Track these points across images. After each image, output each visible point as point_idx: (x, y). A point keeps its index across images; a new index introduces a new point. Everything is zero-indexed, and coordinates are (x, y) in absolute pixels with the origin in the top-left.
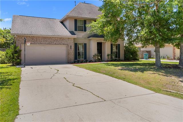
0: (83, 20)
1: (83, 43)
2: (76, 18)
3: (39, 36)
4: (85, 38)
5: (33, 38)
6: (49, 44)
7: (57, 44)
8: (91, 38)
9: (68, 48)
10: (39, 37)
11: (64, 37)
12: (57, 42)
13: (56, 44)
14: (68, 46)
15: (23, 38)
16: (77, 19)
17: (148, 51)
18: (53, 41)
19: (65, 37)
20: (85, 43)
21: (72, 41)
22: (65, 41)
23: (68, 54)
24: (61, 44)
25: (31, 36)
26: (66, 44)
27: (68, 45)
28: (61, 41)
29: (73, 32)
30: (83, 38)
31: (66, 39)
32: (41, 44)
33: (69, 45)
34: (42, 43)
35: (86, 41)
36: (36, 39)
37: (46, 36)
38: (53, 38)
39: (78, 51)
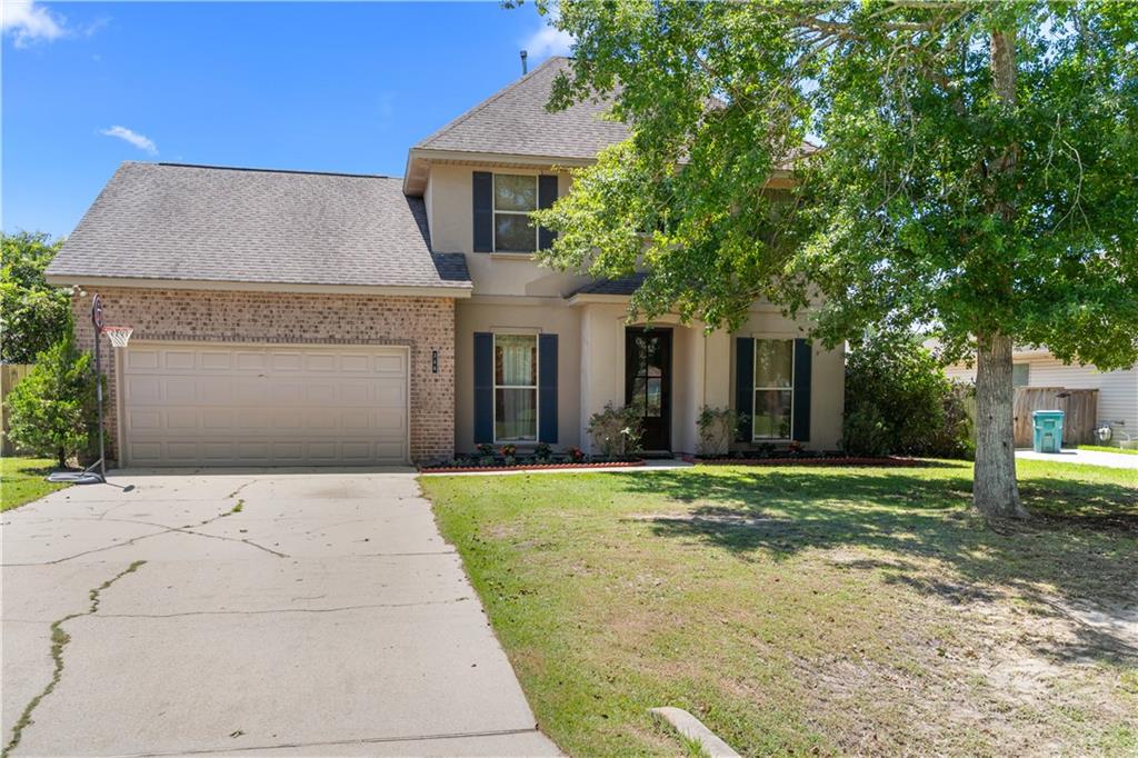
0: (537, 173)
1: (530, 333)
2: (481, 164)
3: (219, 287)
4: (548, 301)
5: (187, 300)
6: (288, 339)
7: (343, 341)
8: (579, 299)
9: (413, 366)
10: (222, 294)
11: (387, 292)
12: (343, 323)
13: (331, 339)
14: (415, 352)
15: (122, 302)
16: (495, 171)
17: (1077, 392)
18: (315, 320)
19: (395, 293)
20: (546, 332)
21: (447, 320)
22: (392, 319)
23: (417, 403)
24: (367, 342)
25: (176, 292)
26: (400, 341)
27: (413, 343)
28: (368, 323)
29: (463, 256)
30: (536, 301)
31: (398, 305)
32: (236, 337)
33: (422, 346)
34: (241, 331)
35: (555, 323)
36: (204, 310)
37: (266, 289)
38: (314, 297)
39: (495, 387)
